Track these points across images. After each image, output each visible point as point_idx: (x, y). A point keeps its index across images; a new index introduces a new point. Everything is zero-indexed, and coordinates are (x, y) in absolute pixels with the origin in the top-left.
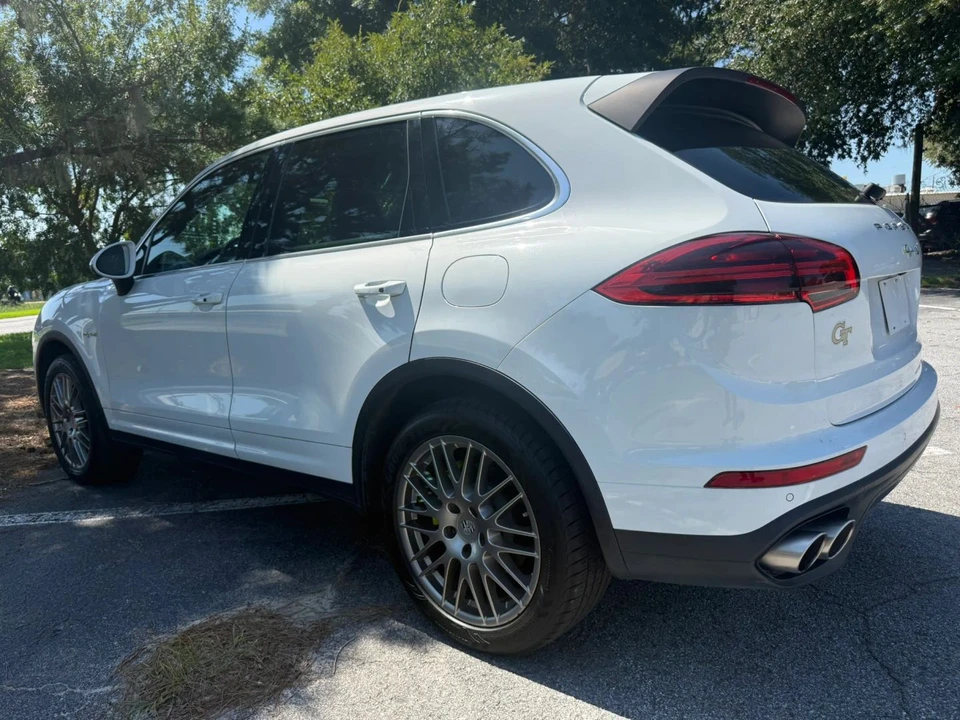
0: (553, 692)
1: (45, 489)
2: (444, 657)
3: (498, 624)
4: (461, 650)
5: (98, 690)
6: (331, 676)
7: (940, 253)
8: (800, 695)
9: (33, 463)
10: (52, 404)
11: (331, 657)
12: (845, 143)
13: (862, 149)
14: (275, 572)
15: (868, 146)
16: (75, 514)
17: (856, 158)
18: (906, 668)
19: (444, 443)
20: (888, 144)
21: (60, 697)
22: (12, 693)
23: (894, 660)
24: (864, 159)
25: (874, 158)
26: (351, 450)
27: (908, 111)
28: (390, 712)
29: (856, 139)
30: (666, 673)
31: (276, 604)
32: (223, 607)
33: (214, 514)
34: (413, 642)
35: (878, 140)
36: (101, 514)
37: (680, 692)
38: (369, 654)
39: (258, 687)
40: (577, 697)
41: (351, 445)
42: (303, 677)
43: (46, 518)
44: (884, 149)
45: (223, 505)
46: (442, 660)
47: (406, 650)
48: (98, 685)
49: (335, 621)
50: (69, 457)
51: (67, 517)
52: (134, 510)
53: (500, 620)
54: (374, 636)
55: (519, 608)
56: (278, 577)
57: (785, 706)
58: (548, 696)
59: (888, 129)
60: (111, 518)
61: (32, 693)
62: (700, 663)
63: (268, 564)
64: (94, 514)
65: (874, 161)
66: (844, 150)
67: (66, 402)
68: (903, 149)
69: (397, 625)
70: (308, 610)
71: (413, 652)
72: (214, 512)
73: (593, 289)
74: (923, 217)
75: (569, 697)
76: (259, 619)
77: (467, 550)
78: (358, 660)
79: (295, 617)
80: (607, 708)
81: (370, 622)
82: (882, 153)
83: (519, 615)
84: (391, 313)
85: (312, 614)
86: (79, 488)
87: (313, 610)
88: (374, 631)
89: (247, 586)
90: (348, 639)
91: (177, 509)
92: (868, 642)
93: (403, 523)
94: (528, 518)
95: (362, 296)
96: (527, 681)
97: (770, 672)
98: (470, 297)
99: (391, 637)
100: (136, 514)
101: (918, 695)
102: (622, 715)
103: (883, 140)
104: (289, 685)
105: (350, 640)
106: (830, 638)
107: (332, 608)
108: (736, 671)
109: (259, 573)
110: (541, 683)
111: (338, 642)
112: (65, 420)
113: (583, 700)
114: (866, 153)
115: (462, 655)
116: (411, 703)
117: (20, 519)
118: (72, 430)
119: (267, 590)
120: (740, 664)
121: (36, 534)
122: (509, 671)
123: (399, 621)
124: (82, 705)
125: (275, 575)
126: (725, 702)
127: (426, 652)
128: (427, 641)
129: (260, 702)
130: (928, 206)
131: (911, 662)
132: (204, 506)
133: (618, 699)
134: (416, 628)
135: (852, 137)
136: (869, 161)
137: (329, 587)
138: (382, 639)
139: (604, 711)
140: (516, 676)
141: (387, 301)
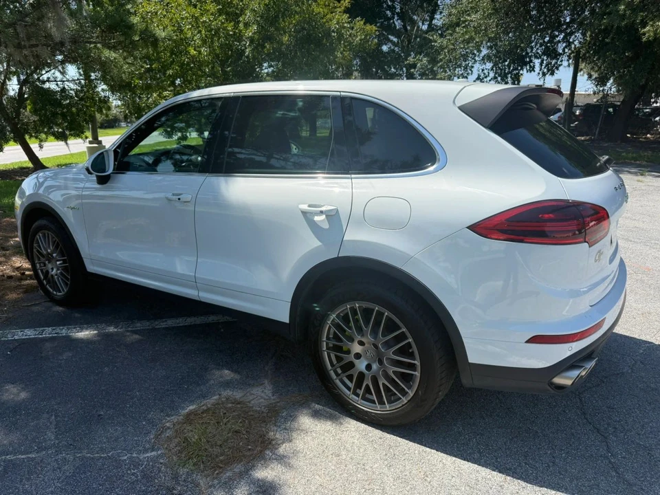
0: (423, 448)
1: (36, 309)
2: (353, 427)
3: (388, 409)
4: (362, 423)
5: (148, 455)
6: (291, 441)
7: (583, 138)
8: (556, 446)
9: (17, 288)
10: (35, 250)
11: (285, 429)
12: (531, 61)
13: (543, 67)
14: (226, 372)
15: (547, 65)
16: (68, 329)
17: (539, 73)
18: (606, 429)
19: (357, 305)
20: (560, 65)
21: (125, 460)
22: (93, 458)
23: (600, 424)
24: (544, 74)
25: (551, 74)
26: (290, 304)
27: (573, 43)
28: (334, 462)
29: (540, 60)
30: (482, 435)
31: (238, 395)
32: (204, 397)
33: (166, 329)
34: (331, 418)
35: (553, 62)
36: (87, 329)
37: (492, 446)
38: (308, 426)
39: (250, 449)
40: (437, 451)
41: (290, 300)
42: (274, 442)
43: (48, 332)
44: (557, 68)
45: (171, 323)
46: (353, 429)
47: (329, 423)
48: (146, 451)
49: (279, 404)
50: (50, 287)
51: (64, 331)
52: (109, 326)
53: (390, 407)
54: (307, 414)
55: (403, 401)
56: (230, 375)
57: (549, 452)
58: (421, 450)
59: (560, 54)
60: (95, 332)
61: (105, 458)
62: (499, 428)
63: (220, 366)
64: (82, 329)
65: (550, 76)
66: (530, 67)
67: (49, 251)
68: (567, 68)
69: (317, 407)
70: (259, 398)
71: (334, 425)
72: (167, 328)
73: (467, 228)
74: (574, 113)
75: (433, 451)
76: (230, 405)
77: (369, 367)
78: (302, 430)
79: (252, 402)
80: (455, 456)
81: (300, 405)
82: (556, 71)
83: (403, 405)
84: (326, 226)
85: (262, 400)
86: (61, 308)
87: (262, 397)
88: (305, 412)
89: (212, 382)
90: (291, 416)
91: (138, 325)
92: (584, 414)
93: (325, 349)
94: (413, 352)
95: (304, 213)
96: (407, 442)
97: (537, 432)
98: (383, 223)
99: (316, 415)
100: (112, 329)
101: (615, 444)
102: (465, 460)
103: (557, 63)
104: (266, 448)
105: (293, 418)
106: (564, 411)
107: (273, 396)
108: (519, 432)
109: (217, 373)
110: (415, 442)
111: (286, 420)
112: (47, 262)
113: (442, 452)
114: (545, 70)
115: (363, 425)
116: (344, 457)
117: (30, 333)
118: (52, 269)
119: (228, 384)
120: (520, 428)
121: (48, 345)
122: (394, 435)
123: (318, 404)
124: (142, 465)
125: (227, 374)
126: (517, 451)
127: (341, 424)
128: (340, 417)
129: (254, 459)
130: (578, 106)
131: (609, 424)
132: (157, 323)
133: (460, 451)
134: (330, 408)
135: (536, 57)
136: (547, 76)
137: (266, 382)
138: (312, 416)
139: (454, 458)
140: (399, 438)
141: (323, 217)
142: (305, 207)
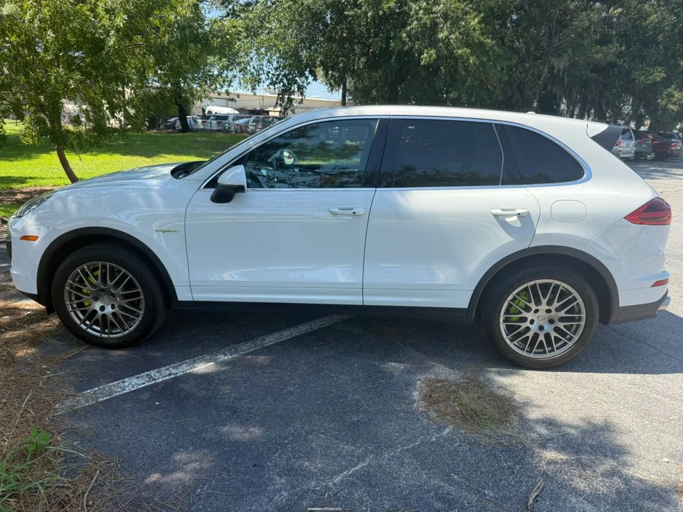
4: (533, 370)
6: (515, 393)
11: (499, 388)
19: (538, 283)
26: (473, 292)
32: (410, 384)
43: (158, 375)
47: (517, 376)
51: (174, 371)
53: (558, 352)
55: (569, 345)
73: (624, 218)
77: (541, 328)
78: (510, 385)
83: (569, 348)
84: (518, 225)
85: (453, 375)
87: (450, 374)
88: (491, 374)
93: (502, 322)
94: (579, 309)
95: (496, 216)
105: (490, 380)
109: (386, 366)
111: (488, 382)
118: (102, 307)
119: (410, 372)
128: (516, 371)
138: (500, 376)
141: (515, 218)
142: (498, 211)
